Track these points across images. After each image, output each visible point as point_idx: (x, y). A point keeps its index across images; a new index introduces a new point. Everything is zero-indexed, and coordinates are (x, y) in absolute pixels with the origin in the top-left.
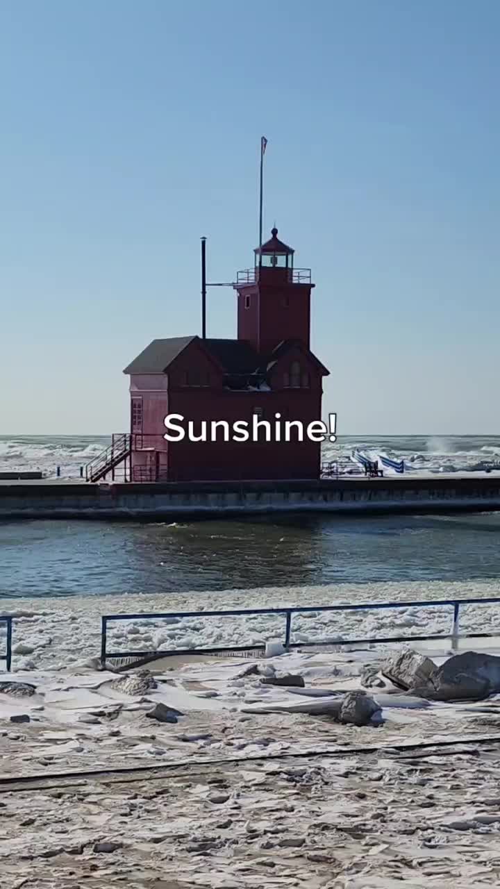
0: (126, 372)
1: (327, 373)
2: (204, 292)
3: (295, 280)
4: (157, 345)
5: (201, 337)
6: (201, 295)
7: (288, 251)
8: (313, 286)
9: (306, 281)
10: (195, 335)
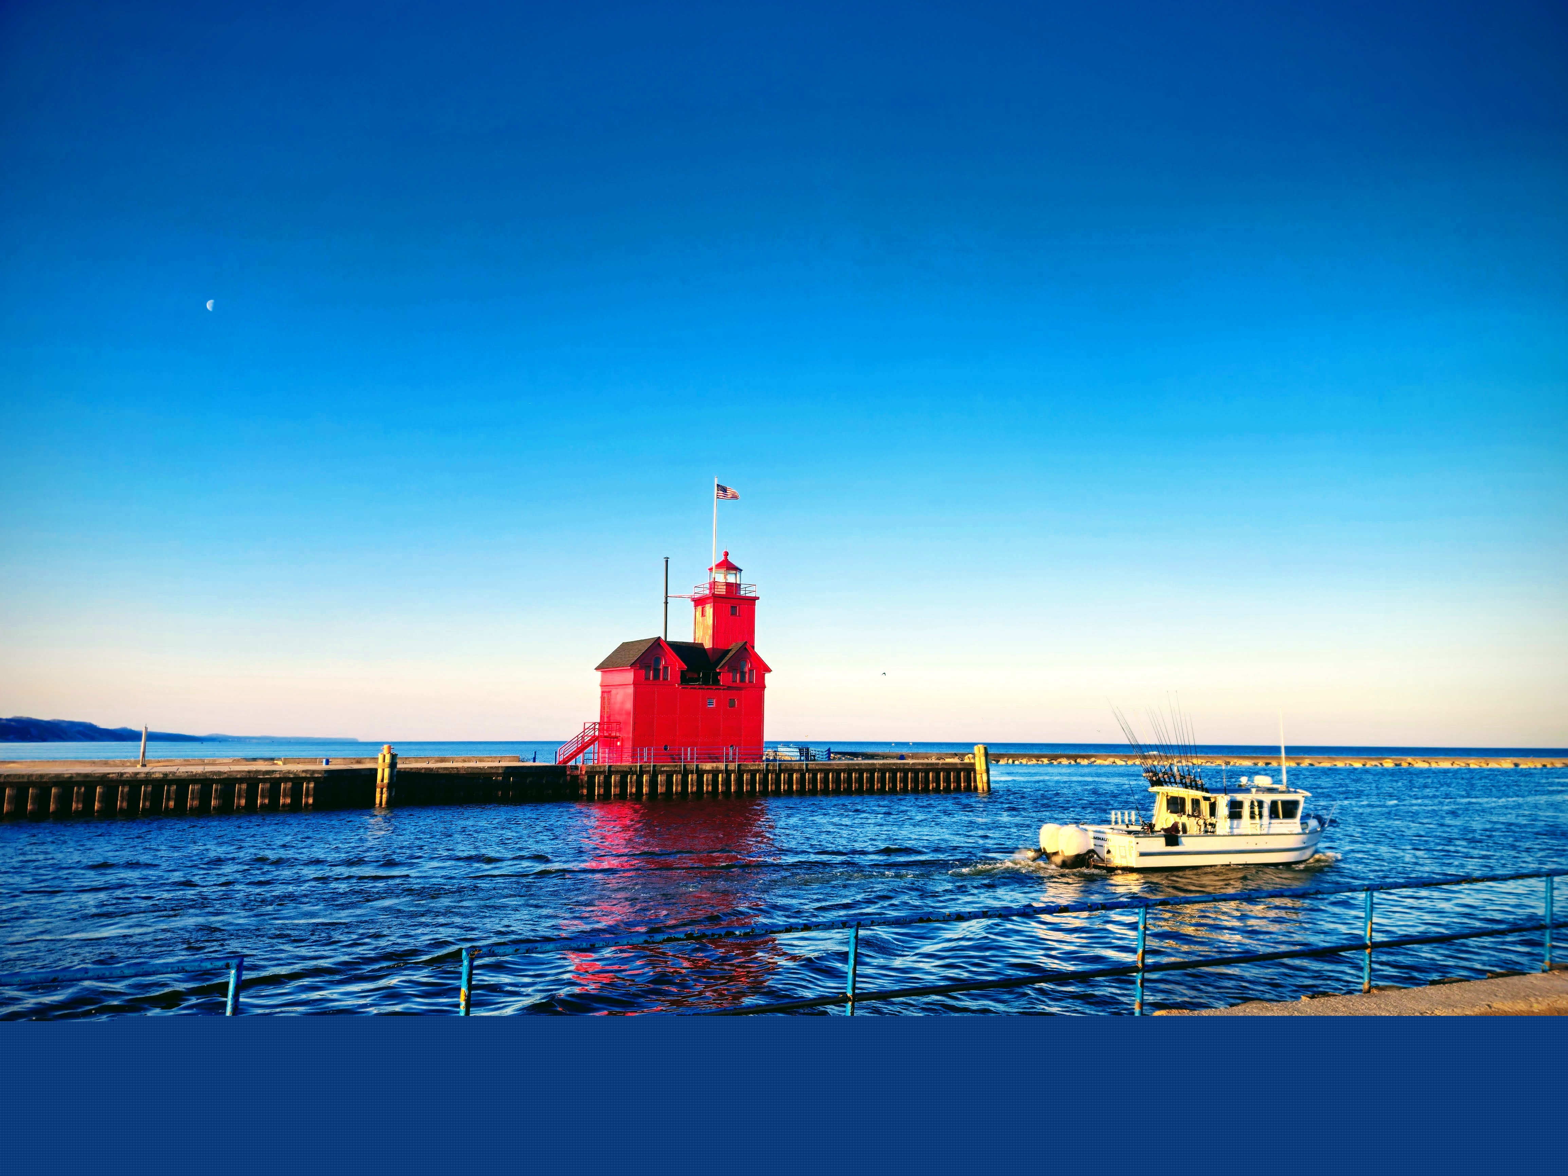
0: (597, 669)
1: (769, 670)
2: (666, 603)
3: (742, 593)
4: (625, 647)
5: (663, 638)
6: (664, 605)
7: (737, 569)
8: (758, 598)
9: (753, 595)
10: (657, 636)
